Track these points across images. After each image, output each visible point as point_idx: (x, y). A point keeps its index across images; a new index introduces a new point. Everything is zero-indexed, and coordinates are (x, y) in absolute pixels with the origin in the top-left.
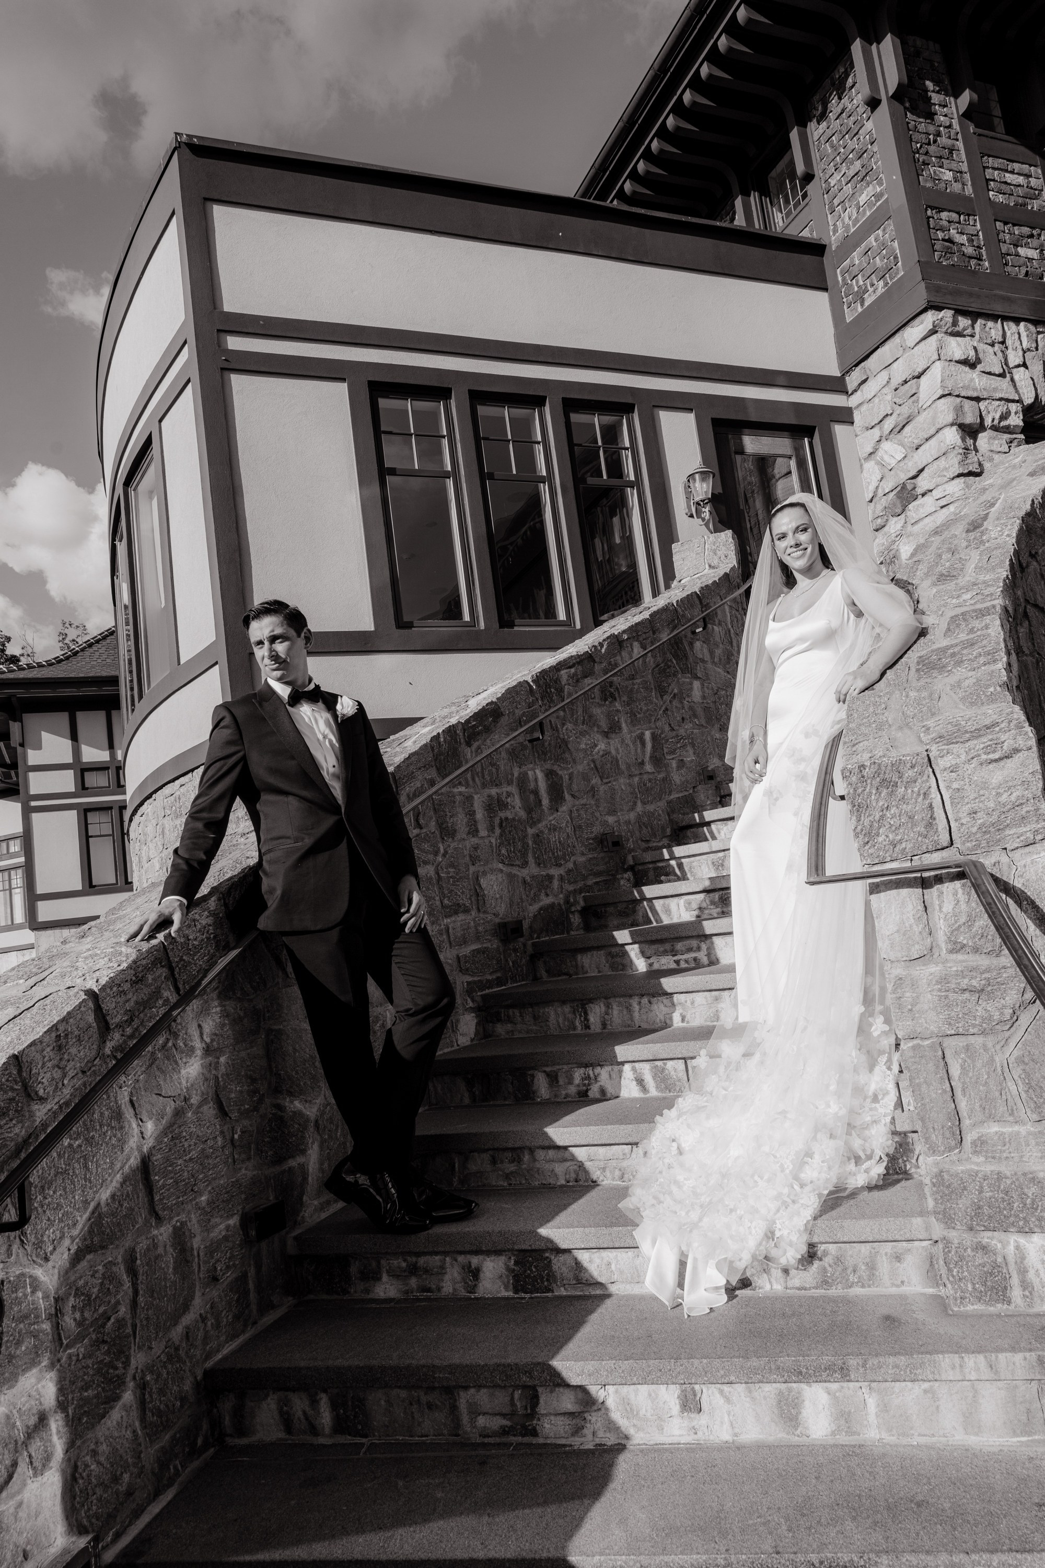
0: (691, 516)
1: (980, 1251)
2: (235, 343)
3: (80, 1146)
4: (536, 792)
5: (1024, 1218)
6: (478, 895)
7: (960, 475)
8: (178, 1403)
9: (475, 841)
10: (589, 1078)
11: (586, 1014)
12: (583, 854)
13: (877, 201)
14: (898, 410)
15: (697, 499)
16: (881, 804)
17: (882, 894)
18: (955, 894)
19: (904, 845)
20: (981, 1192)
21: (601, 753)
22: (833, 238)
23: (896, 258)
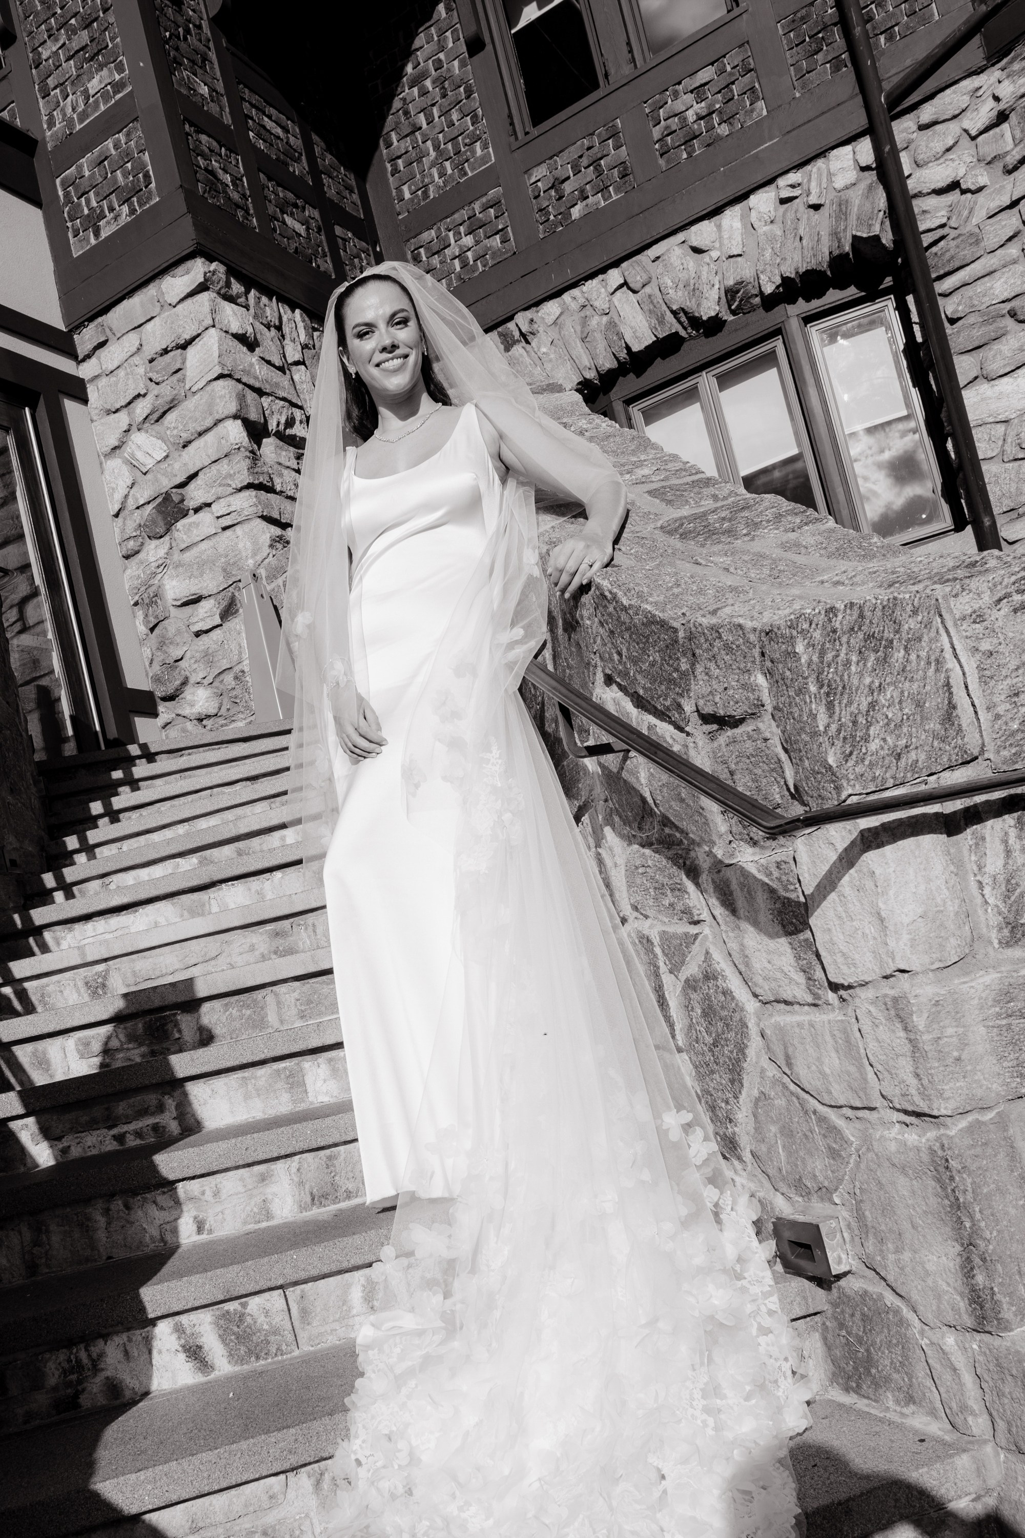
7: (249, 486)
13: (115, 93)
14: (155, 390)
22: (48, 134)
23: (147, 176)
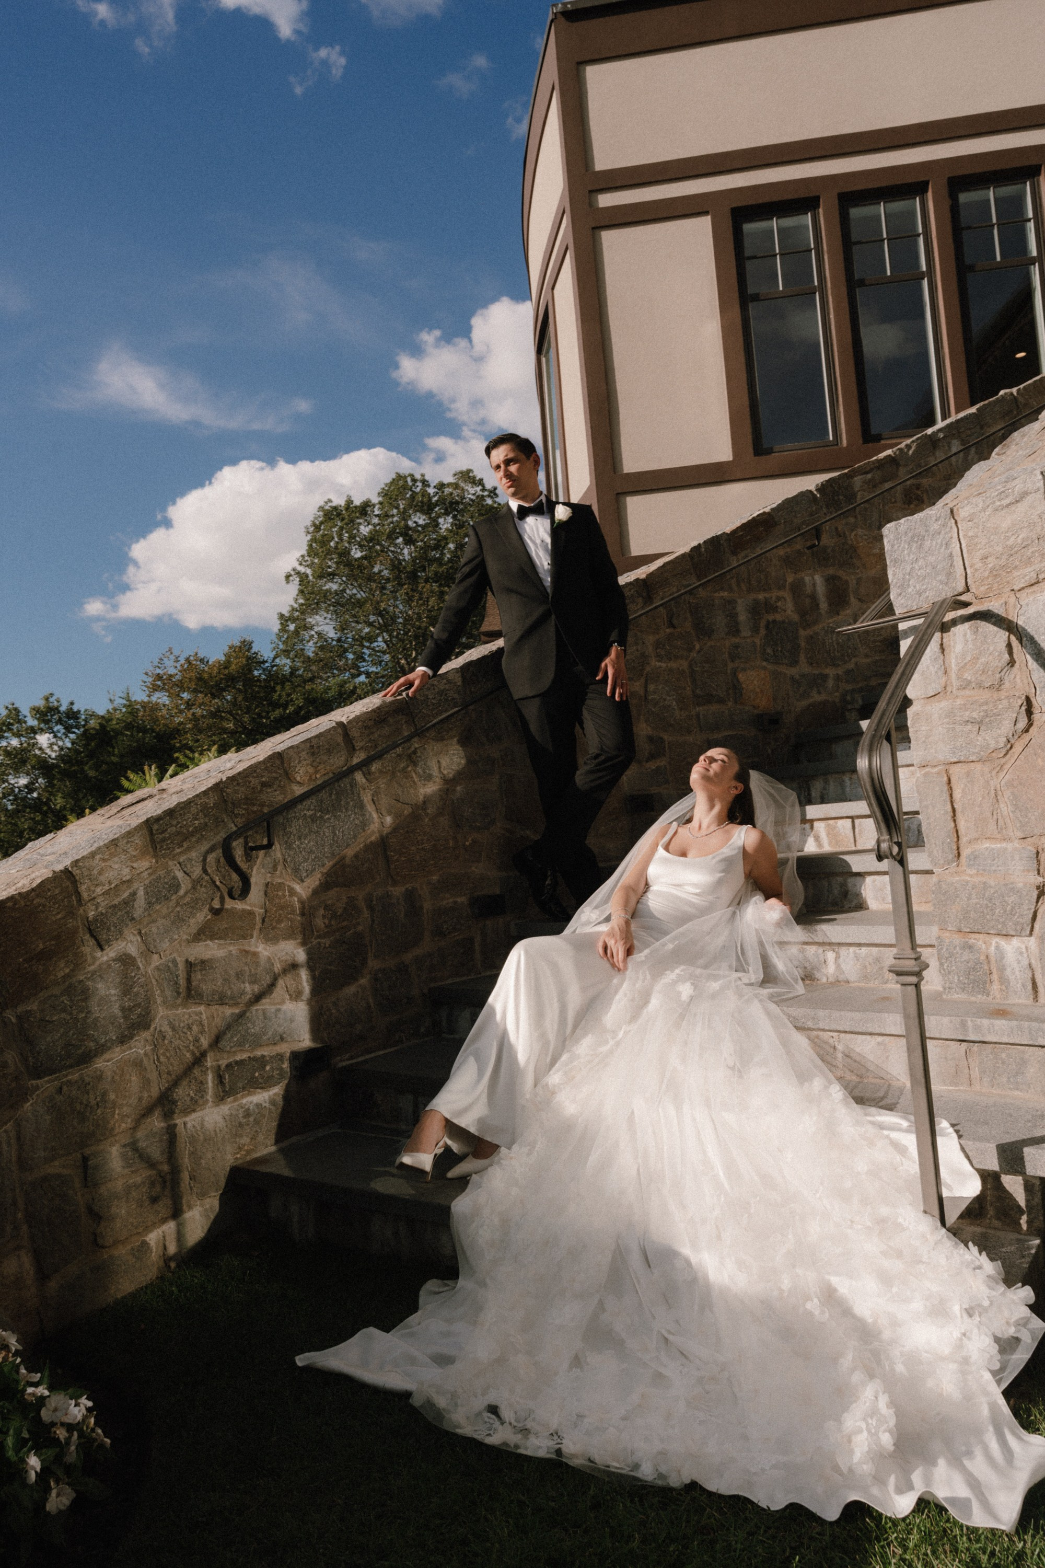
1: (967, 951)
2: (607, 200)
4: (813, 597)
5: (1003, 923)
6: (735, 688)
8: (406, 1000)
9: (736, 640)
11: (809, 790)
12: (867, 656)
16: (911, 557)
18: (965, 635)
19: (927, 594)
20: (969, 899)
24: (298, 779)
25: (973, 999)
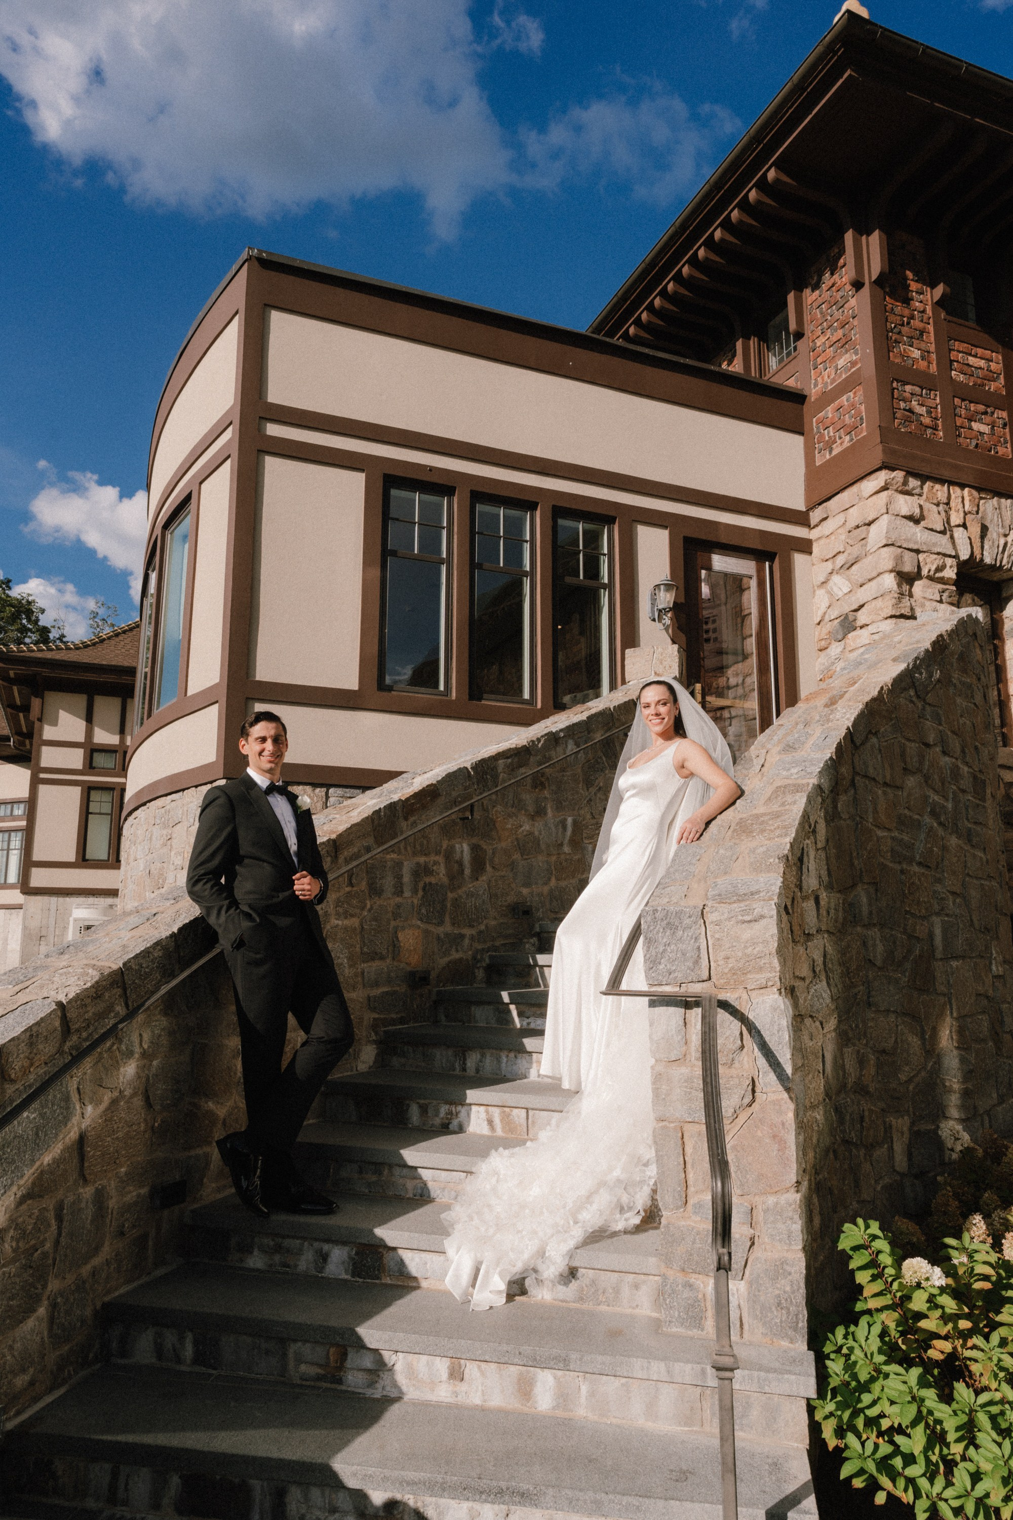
0: (654, 620)
1: (688, 1289)
2: (274, 430)
3: (35, 1118)
4: (460, 863)
6: (394, 946)
7: (891, 617)
8: (79, 1324)
9: (398, 900)
10: (451, 1113)
11: (465, 1059)
12: (495, 919)
13: (852, 368)
14: (849, 550)
15: (660, 607)
16: (665, 940)
17: (657, 1009)
19: (676, 974)
20: (694, 1243)
21: (525, 833)
22: (814, 391)
23: (861, 419)
24: (13, 1076)
25: (690, 1333)
